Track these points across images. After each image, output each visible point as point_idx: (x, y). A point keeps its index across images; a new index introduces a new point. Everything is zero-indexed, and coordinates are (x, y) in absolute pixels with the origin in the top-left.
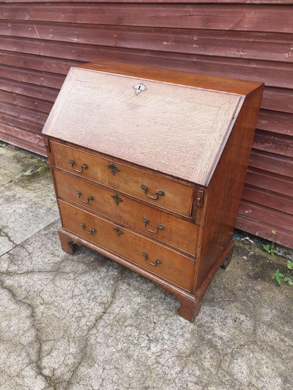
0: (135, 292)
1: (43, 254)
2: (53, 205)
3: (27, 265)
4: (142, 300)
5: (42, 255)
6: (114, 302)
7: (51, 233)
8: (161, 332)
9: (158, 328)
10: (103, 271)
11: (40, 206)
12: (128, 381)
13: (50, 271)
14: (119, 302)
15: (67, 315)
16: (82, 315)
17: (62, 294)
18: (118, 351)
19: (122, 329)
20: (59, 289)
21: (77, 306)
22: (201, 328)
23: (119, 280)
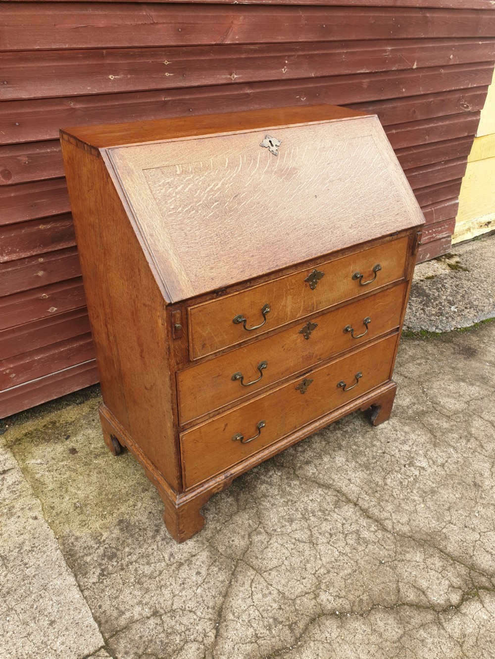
0: (325, 460)
1: (171, 584)
3: (192, 621)
4: (342, 455)
5: (176, 588)
6: (338, 489)
7: (104, 562)
8: (399, 451)
9: (392, 452)
10: (267, 490)
12: (467, 500)
13: (233, 574)
14: (338, 482)
15: (349, 557)
16: (355, 535)
17: (300, 559)
18: (424, 501)
19: (388, 489)
20: (286, 563)
21: (335, 540)
22: (397, 414)
23: (294, 472)
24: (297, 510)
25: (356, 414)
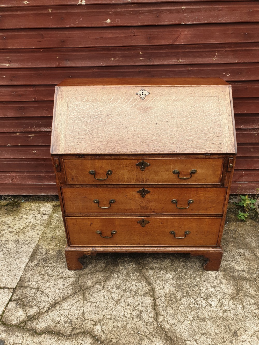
0: (162, 272)
1: (52, 282)
2: (17, 236)
3: (45, 300)
4: (172, 275)
5: (52, 284)
6: (154, 288)
7: (41, 261)
8: (206, 289)
9: (201, 287)
10: (122, 270)
11: (3, 242)
12: (220, 337)
13: (75, 293)
14: (157, 285)
15: (126, 319)
16: (139, 312)
17: (105, 306)
18: (192, 321)
19: (179, 303)
20: (98, 303)
21: (128, 308)
22: (226, 271)
23: (141, 269)
24: (125, 285)
25: (202, 260)
